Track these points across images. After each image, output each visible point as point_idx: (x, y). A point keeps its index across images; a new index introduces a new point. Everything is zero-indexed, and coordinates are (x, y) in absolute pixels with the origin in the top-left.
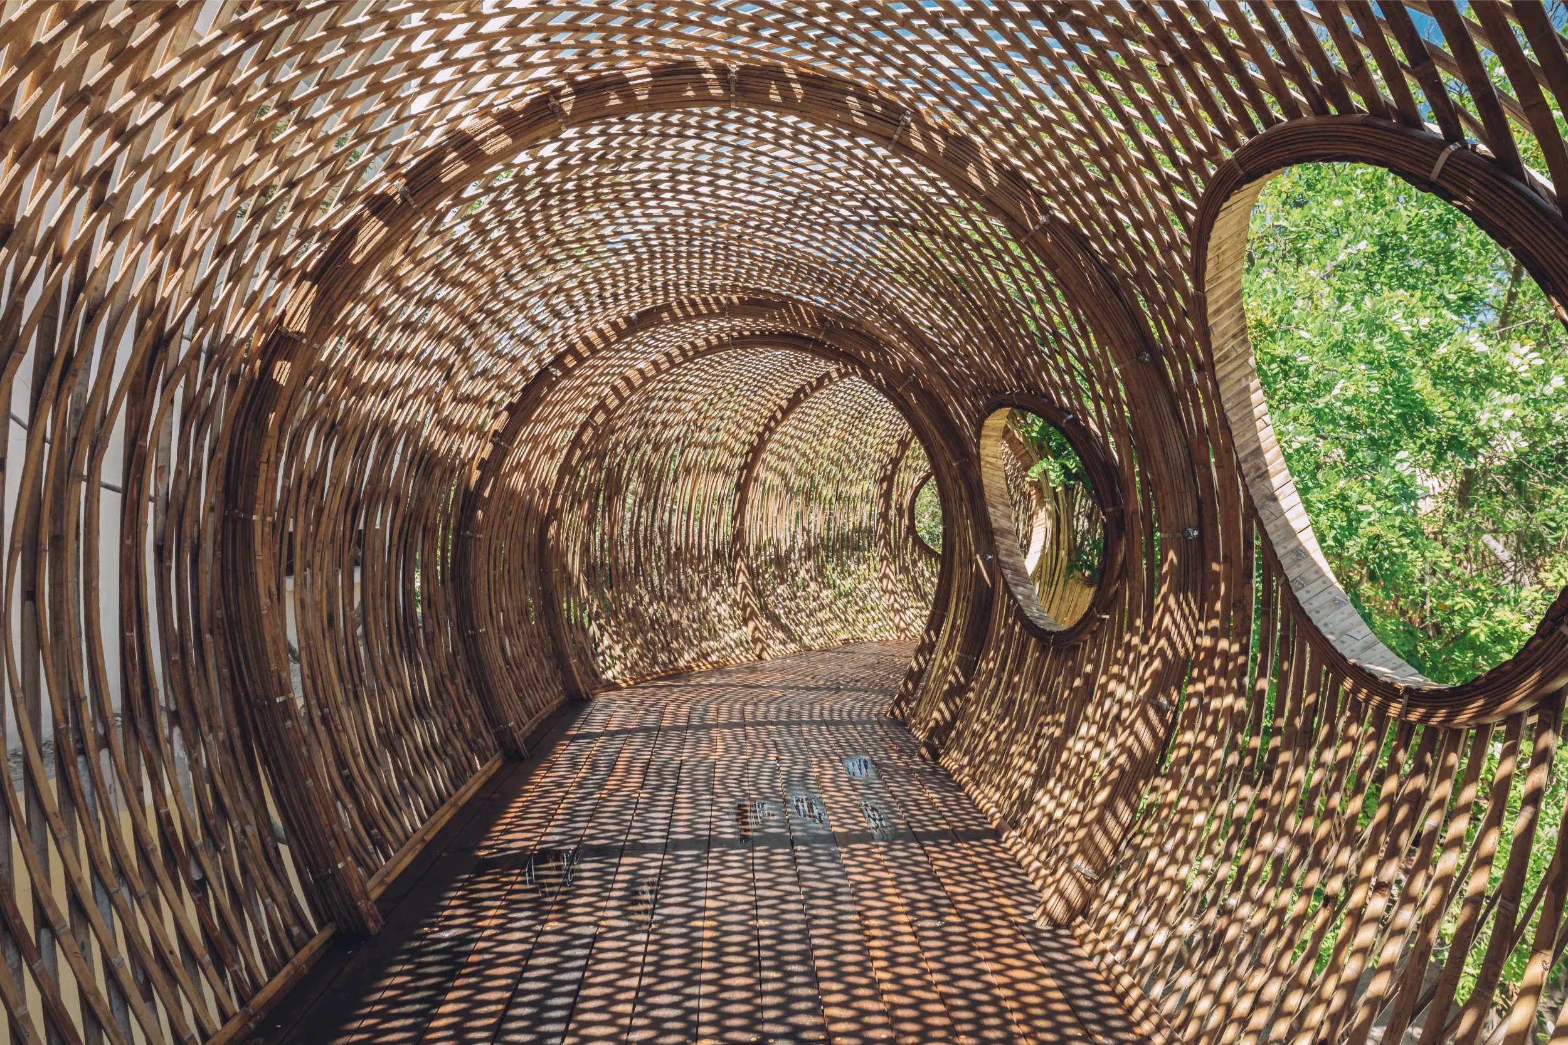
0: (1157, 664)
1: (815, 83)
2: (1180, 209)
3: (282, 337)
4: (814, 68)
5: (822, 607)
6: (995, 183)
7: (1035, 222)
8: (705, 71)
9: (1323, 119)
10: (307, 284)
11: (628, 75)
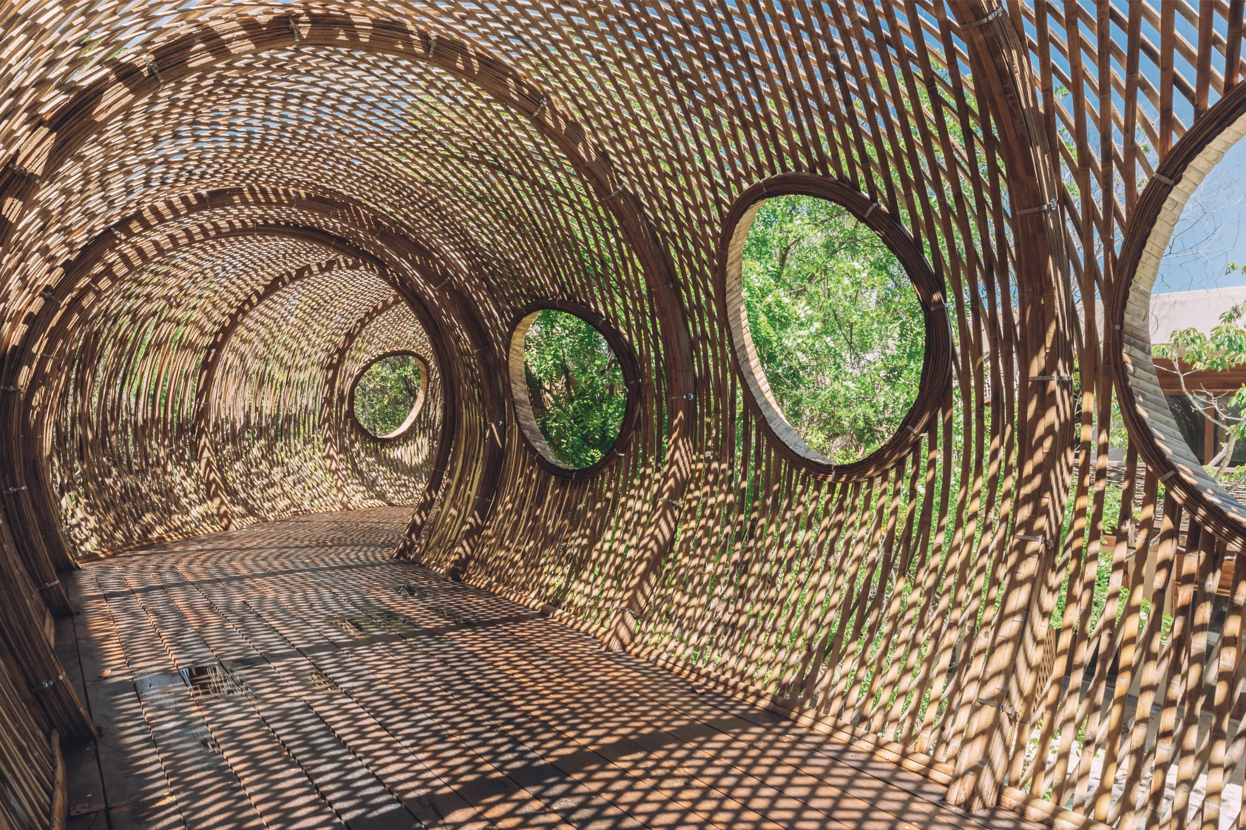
0: (671, 482)
1: (490, 64)
2: (718, 202)
3: (14, 174)
4: (489, 53)
5: (272, 485)
6: (594, 159)
7: (615, 189)
8: (412, 32)
9: (813, 175)
10: (44, 131)
11: (355, 19)
